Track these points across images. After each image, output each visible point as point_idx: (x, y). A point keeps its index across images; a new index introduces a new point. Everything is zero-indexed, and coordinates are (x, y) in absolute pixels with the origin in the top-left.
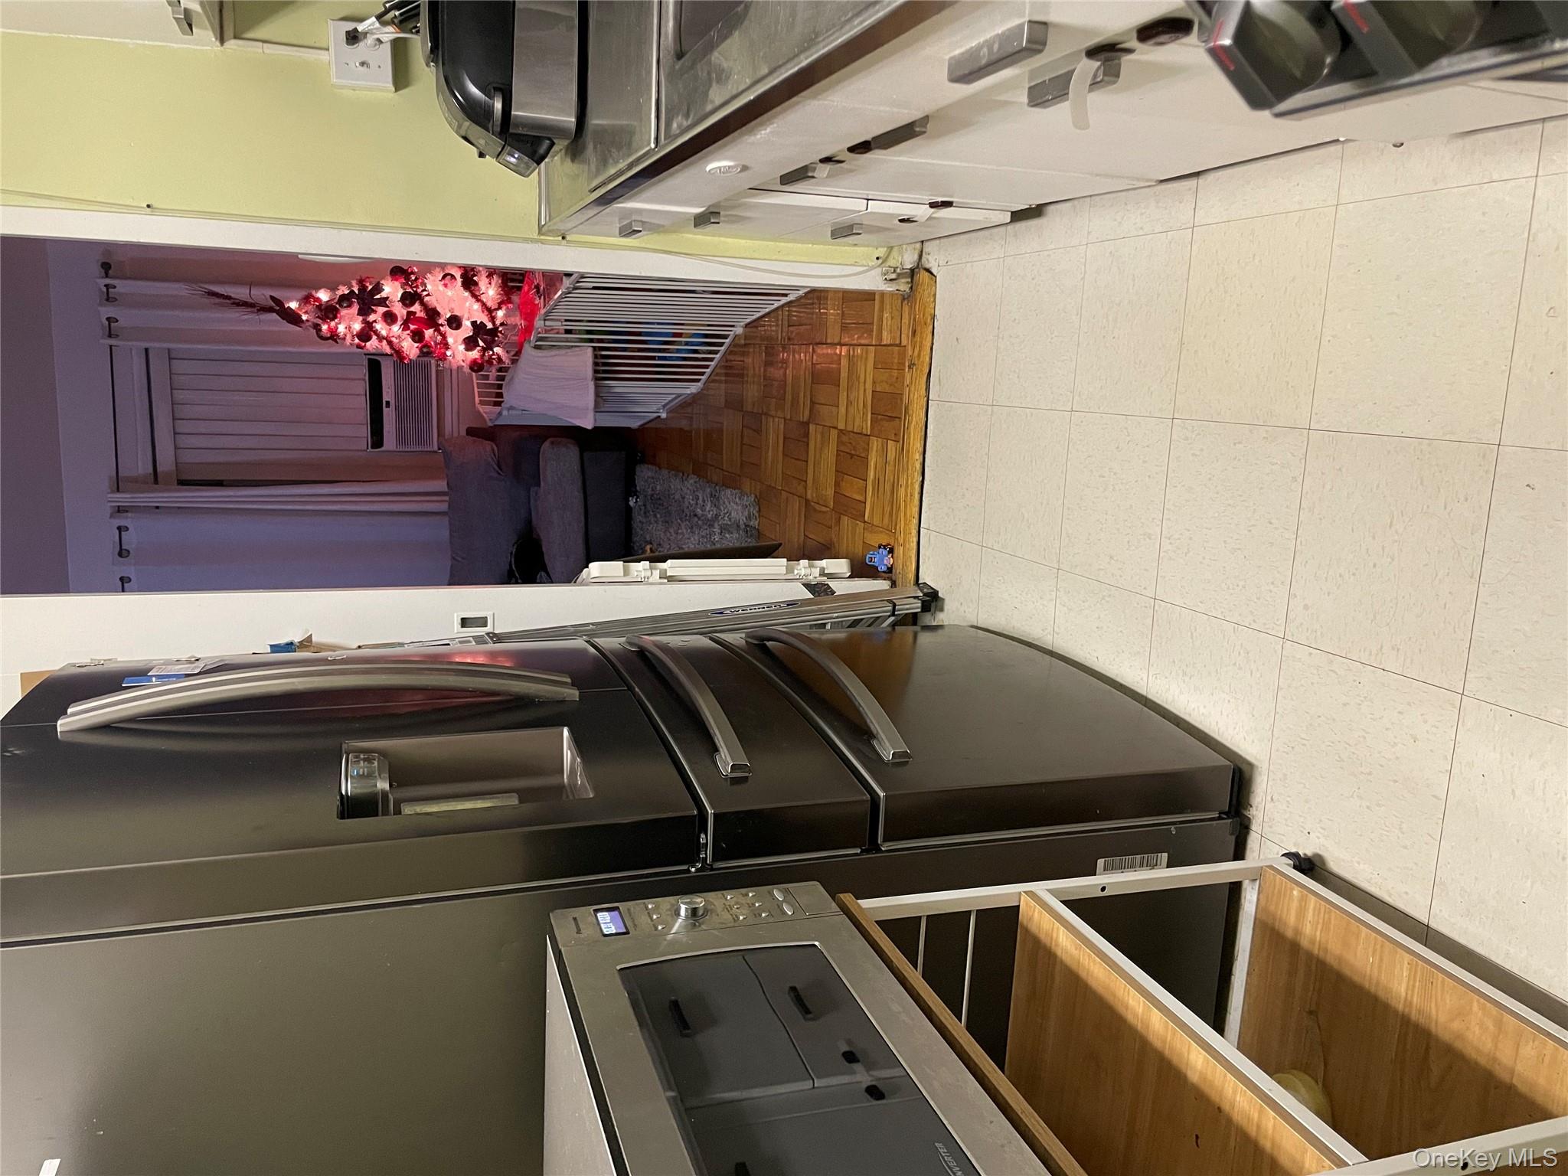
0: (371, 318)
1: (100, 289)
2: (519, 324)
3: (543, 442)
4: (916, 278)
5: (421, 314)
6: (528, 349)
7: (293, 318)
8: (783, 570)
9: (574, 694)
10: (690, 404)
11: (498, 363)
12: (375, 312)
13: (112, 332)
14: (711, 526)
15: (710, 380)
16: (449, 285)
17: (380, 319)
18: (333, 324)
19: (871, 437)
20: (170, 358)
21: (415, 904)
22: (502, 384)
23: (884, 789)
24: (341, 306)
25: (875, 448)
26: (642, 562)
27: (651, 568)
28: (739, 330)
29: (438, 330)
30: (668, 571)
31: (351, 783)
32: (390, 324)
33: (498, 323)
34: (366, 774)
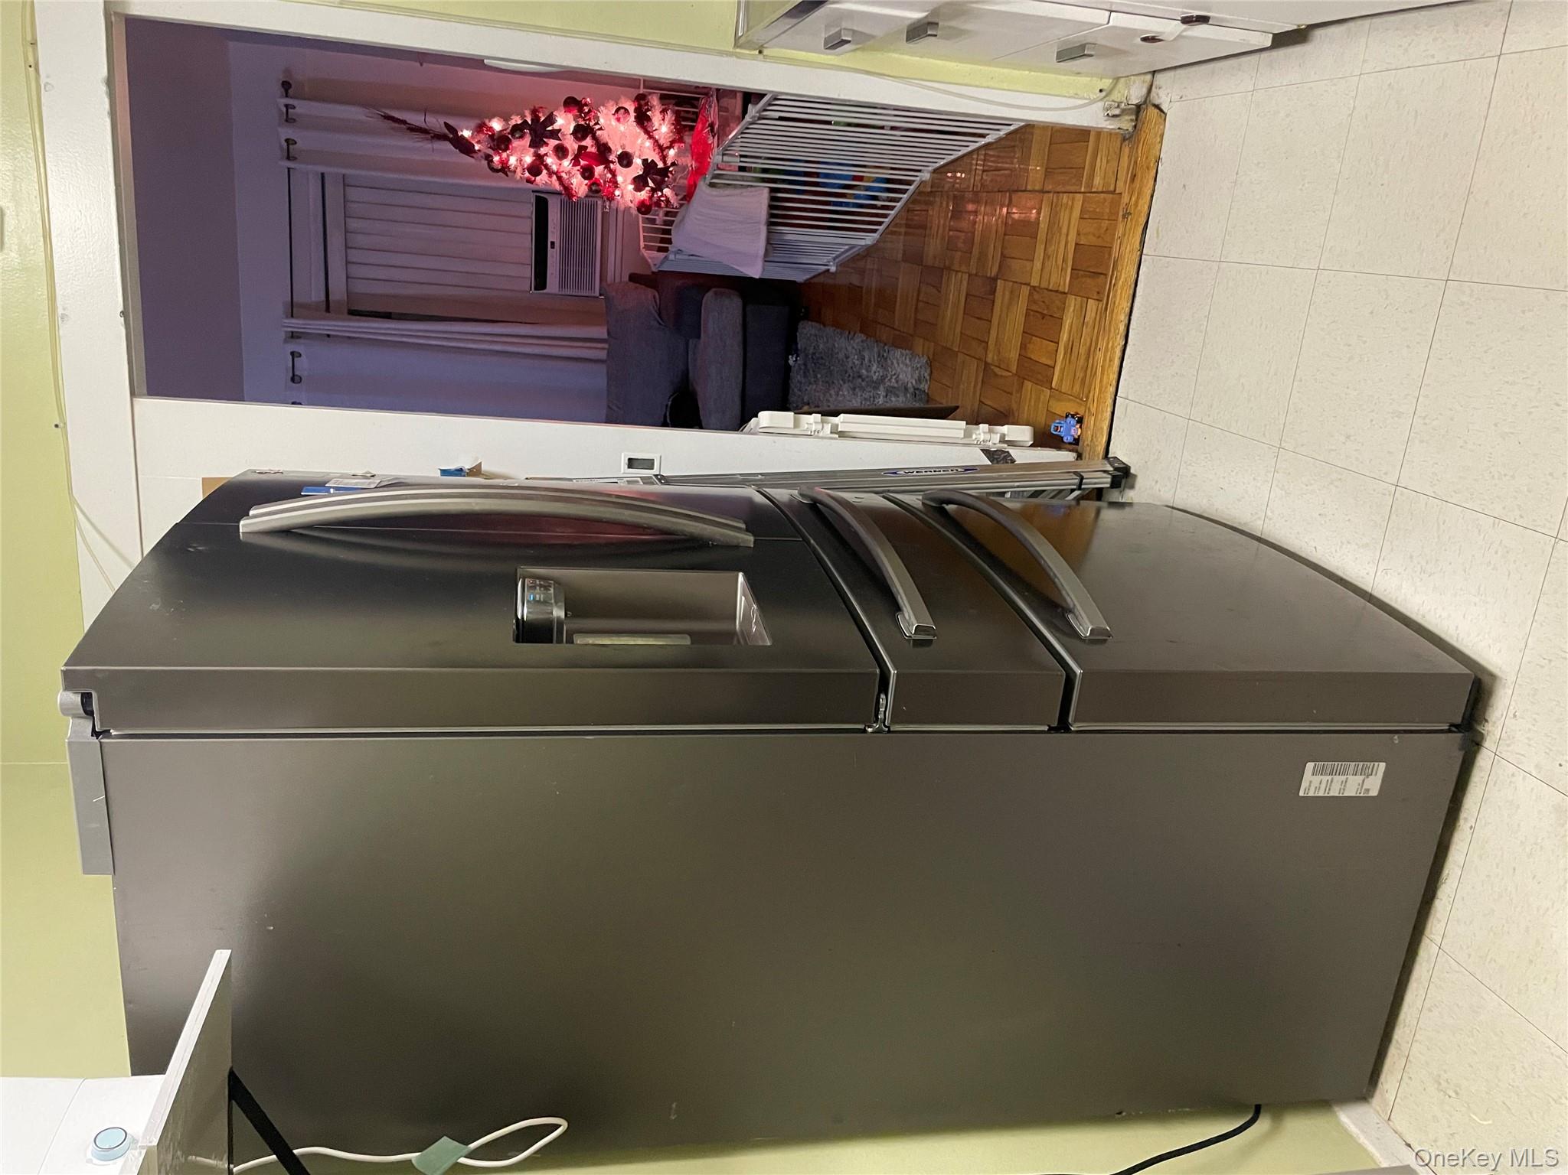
0: (543, 150)
1: (280, 110)
2: (689, 165)
3: (707, 291)
4: (1142, 114)
5: (592, 149)
6: (702, 187)
7: (465, 147)
8: (961, 434)
9: (749, 539)
10: (865, 257)
11: (667, 206)
12: (547, 144)
13: (291, 155)
14: (876, 388)
15: (888, 231)
16: (622, 120)
17: (551, 152)
18: (504, 155)
19: (1069, 296)
20: (344, 185)
21: (587, 735)
22: (671, 230)
23: (1080, 666)
24: (513, 136)
25: (1072, 309)
26: (814, 415)
27: (823, 422)
28: (926, 176)
29: (607, 167)
30: (839, 426)
31: (528, 608)
32: (560, 159)
33: (669, 162)
34: (542, 600)
